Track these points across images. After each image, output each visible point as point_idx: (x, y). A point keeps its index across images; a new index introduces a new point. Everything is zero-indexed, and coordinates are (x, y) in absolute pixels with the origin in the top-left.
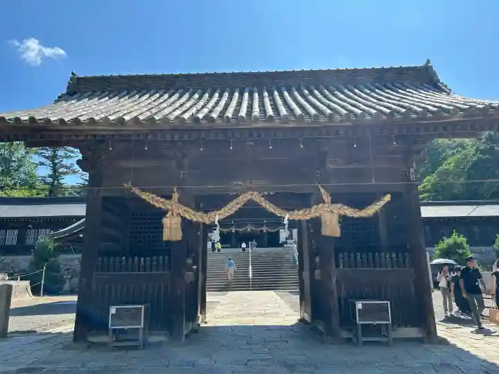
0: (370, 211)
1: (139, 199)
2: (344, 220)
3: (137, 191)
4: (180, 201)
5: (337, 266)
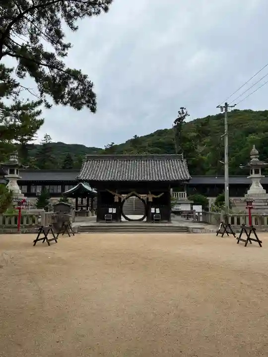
0: (159, 196)
4: (118, 193)
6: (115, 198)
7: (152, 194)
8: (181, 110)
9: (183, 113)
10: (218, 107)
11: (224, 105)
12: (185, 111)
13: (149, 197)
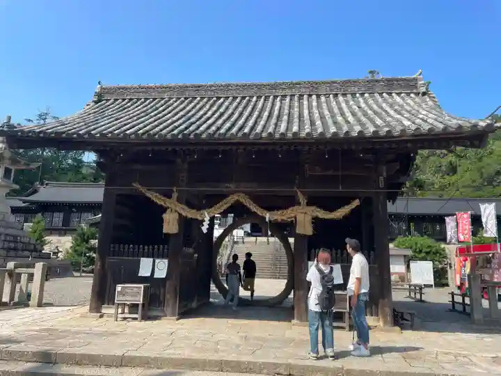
0: (340, 213)
3: (143, 190)
6: (166, 216)
7: (308, 204)
13: (300, 218)
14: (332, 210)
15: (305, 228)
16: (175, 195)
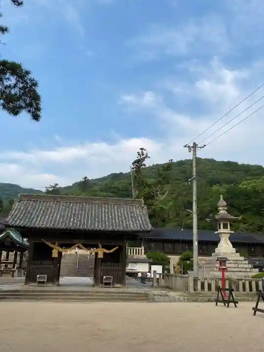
0: (112, 251)
1: (45, 244)
2: (105, 254)
3: (45, 241)
4: (58, 245)
5: (101, 266)
6: (53, 251)
7: (103, 248)
8: (140, 151)
9: (143, 155)
10: (185, 146)
11: (192, 145)
12: (145, 152)
13: (99, 252)
14: (110, 250)
15: (101, 256)
16: (57, 244)
